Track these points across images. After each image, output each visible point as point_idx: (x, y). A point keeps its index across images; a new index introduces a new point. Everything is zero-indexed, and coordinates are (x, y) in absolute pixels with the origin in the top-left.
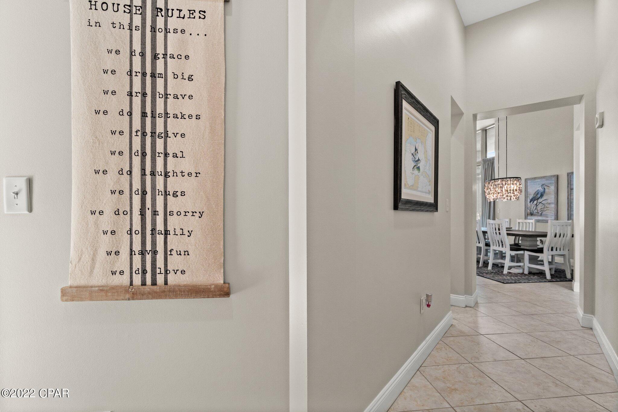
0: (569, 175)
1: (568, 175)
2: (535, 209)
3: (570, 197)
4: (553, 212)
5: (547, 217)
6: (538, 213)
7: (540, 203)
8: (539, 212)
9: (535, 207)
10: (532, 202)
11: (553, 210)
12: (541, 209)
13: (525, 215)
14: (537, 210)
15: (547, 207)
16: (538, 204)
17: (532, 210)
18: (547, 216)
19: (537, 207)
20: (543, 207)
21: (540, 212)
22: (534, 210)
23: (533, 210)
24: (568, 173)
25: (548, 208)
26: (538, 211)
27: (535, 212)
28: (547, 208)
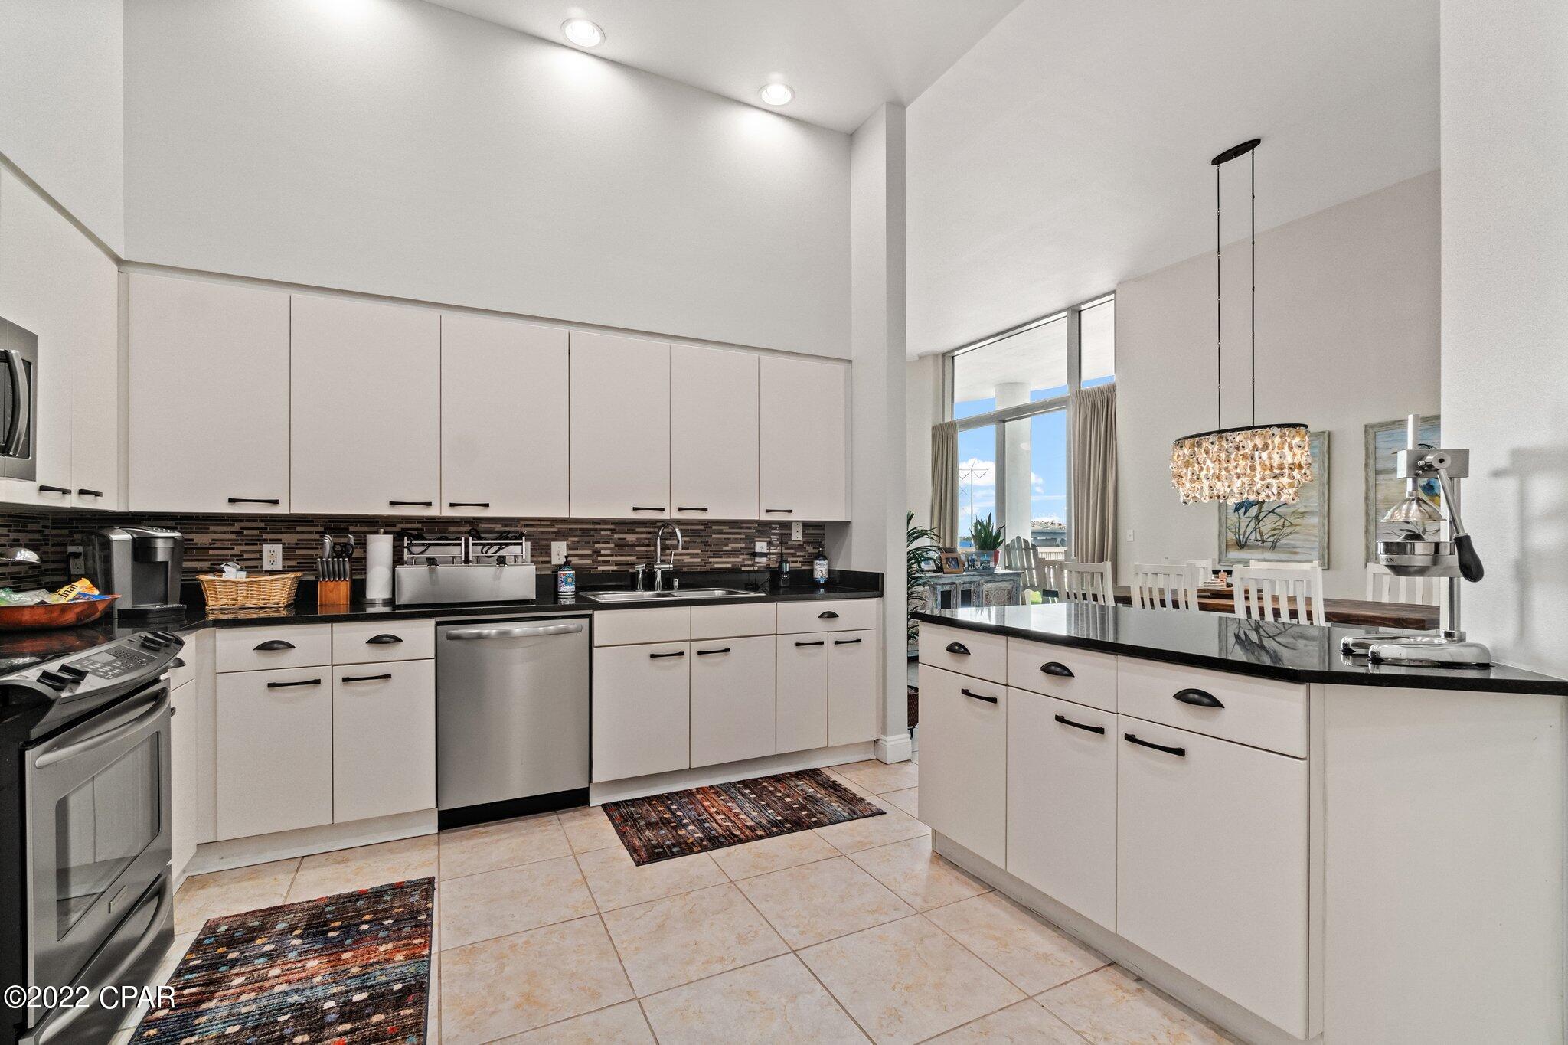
0: (1371, 430)
1: (1366, 431)
2: (1254, 530)
3: (1372, 495)
4: (1313, 539)
5: (1295, 553)
6: (1263, 541)
7: (1270, 512)
8: (1265, 537)
9: (1252, 525)
10: (1243, 510)
11: (1316, 532)
12: (1275, 529)
13: (1220, 547)
14: (1261, 533)
15: (1292, 525)
16: (1262, 515)
17: (1242, 532)
18: (1295, 550)
19: (1261, 523)
20: (1280, 523)
21: (1271, 539)
22: (1248, 533)
23: (1245, 532)
24: (1366, 426)
25: (1298, 528)
26: (1261, 536)
27: (1253, 537)
28: (1294, 527)
